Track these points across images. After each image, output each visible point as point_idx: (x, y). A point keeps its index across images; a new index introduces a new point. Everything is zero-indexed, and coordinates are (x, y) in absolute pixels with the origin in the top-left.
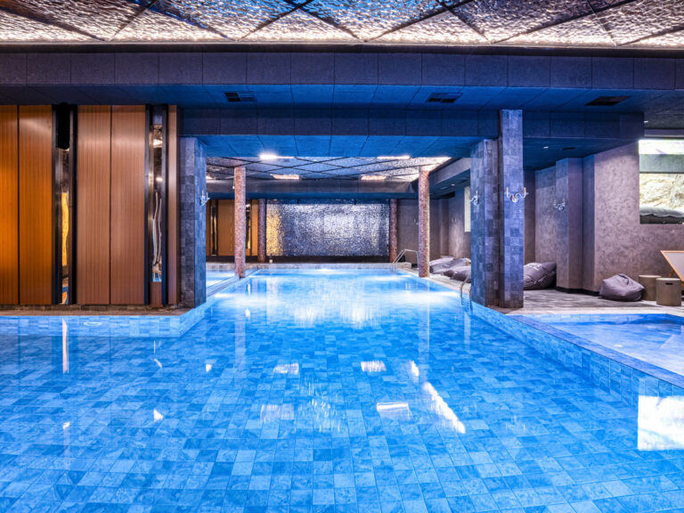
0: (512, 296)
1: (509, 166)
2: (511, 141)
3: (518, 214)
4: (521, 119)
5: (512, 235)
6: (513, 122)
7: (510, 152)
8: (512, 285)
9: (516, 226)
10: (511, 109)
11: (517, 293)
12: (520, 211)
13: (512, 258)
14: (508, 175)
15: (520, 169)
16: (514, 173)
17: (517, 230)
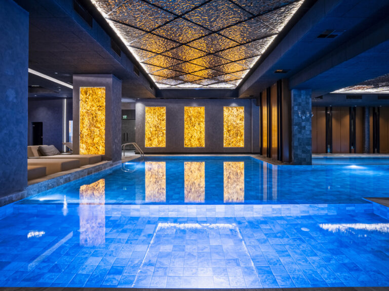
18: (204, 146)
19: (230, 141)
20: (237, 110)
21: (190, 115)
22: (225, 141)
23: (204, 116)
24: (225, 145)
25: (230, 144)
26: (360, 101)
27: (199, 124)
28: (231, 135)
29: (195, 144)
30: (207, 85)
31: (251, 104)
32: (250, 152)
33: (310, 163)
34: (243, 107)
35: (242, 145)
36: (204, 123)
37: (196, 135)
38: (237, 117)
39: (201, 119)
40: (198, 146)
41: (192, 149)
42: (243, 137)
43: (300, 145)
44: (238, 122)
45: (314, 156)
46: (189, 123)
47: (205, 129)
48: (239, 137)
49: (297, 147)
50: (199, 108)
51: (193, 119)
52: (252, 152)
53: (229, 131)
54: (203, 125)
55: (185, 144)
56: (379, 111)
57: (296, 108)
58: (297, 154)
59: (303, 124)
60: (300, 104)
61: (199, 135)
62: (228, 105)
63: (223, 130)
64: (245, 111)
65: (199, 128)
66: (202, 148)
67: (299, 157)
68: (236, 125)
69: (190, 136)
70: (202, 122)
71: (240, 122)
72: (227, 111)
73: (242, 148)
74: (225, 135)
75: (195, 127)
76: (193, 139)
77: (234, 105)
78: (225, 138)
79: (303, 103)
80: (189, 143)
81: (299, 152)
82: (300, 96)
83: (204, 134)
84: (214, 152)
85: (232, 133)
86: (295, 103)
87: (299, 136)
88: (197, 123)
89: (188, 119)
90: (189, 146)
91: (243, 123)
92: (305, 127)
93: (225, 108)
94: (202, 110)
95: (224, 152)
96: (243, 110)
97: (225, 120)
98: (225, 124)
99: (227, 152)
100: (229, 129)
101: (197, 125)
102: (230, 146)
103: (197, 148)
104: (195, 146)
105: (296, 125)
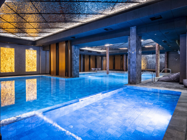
0: (132, 81)
1: (132, 43)
2: (132, 36)
3: (134, 57)
4: (135, 29)
5: (132, 63)
6: (133, 30)
7: (132, 39)
8: (132, 78)
9: (134, 61)
10: (132, 27)
11: (134, 80)
12: (135, 56)
13: (132, 70)
14: (131, 46)
15: (135, 44)
16: (133, 45)
17: (134, 62)
18: (14, 71)
19: (29, 68)
20: (33, 52)
21: (4, 52)
22: (26, 68)
23: (14, 54)
24: (27, 70)
25: (29, 70)
26: (83, 52)
27: (11, 58)
28: (30, 65)
29: (8, 70)
30: (19, 36)
31: (40, 49)
32: (39, 73)
33: (78, 77)
34: (36, 51)
35: (35, 70)
36: (14, 58)
37: (9, 65)
38: (33, 55)
39: (12, 56)
40: (10, 71)
41: (6, 73)
42: (36, 66)
43: (76, 69)
44: (33, 58)
45: (80, 73)
46: (4, 58)
47: (15, 62)
48: (34, 66)
49: (75, 70)
50: (11, 49)
51: (7, 55)
52: (41, 73)
53: (28, 63)
54: (13, 59)
55: (1, 70)
56: (85, 56)
57: (74, 54)
58: (75, 73)
59: (77, 60)
60: (75, 52)
61: (11, 65)
62: (28, 48)
63: (25, 62)
64: (37, 53)
65: (11, 61)
66: (13, 73)
67: (75, 74)
68: (32, 60)
69: (5, 65)
70: (12, 57)
71: (35, 58)
72: (28, 52)
73: (35, 72)
74: (26, 65)
75: (8, 60)
76: (7, 67)
77: (31, 49)
78: (26, 67)
79: (77, 52)
80: (4, 70)
81: (75, 72)
82: (76, 48)
83: (14, 64)
84: (21, 74)
85: (30, 64)
86: (74, 52)
87: (75, 65)
88: (9, 58)
89: (3, 55)
90: (4, 72)
91: (36, 59)
92: (77, 62)
93: (26, 50)
94: (13, 50)
95: (26, 74)
96: (36, 52)
97: (26, 56)
98: (26, 59)
99: (28, 74)
100: (29, 62)
101: (9, 59)
102: (29, 71)
103: (10, 73)
104: (8, 72)
105: (74, 61)
